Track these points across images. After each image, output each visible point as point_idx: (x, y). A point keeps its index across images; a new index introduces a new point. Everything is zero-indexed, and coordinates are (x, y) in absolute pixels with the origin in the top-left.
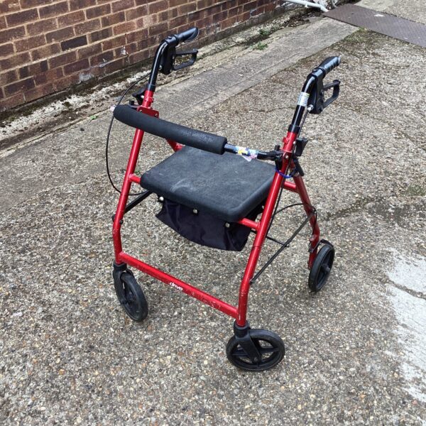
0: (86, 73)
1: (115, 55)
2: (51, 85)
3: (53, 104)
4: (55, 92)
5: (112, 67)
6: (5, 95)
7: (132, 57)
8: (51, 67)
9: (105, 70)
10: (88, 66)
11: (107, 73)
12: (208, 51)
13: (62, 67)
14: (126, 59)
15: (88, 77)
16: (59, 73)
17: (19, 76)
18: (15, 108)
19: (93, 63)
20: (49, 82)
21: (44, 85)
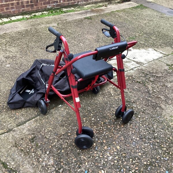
0: (49, 6)
1: (59, 2)
2: (39, 7)
3: (39, 13)
4: (40, 10)
5: (57, 5)
6: (25, 7)
7: (64, 4)
8: (39, 2)
9: (55, 6)
10: (50, 4)
11: (56, 7)
12: (89, 6)
13: (43, 2)
14: (62, 4)
15: (50, 7)
16: (41, 4)
17: (30, 3)
18: (28, 12)
19: (52, 3)
20: (38, 6)
21: (37, 7)
